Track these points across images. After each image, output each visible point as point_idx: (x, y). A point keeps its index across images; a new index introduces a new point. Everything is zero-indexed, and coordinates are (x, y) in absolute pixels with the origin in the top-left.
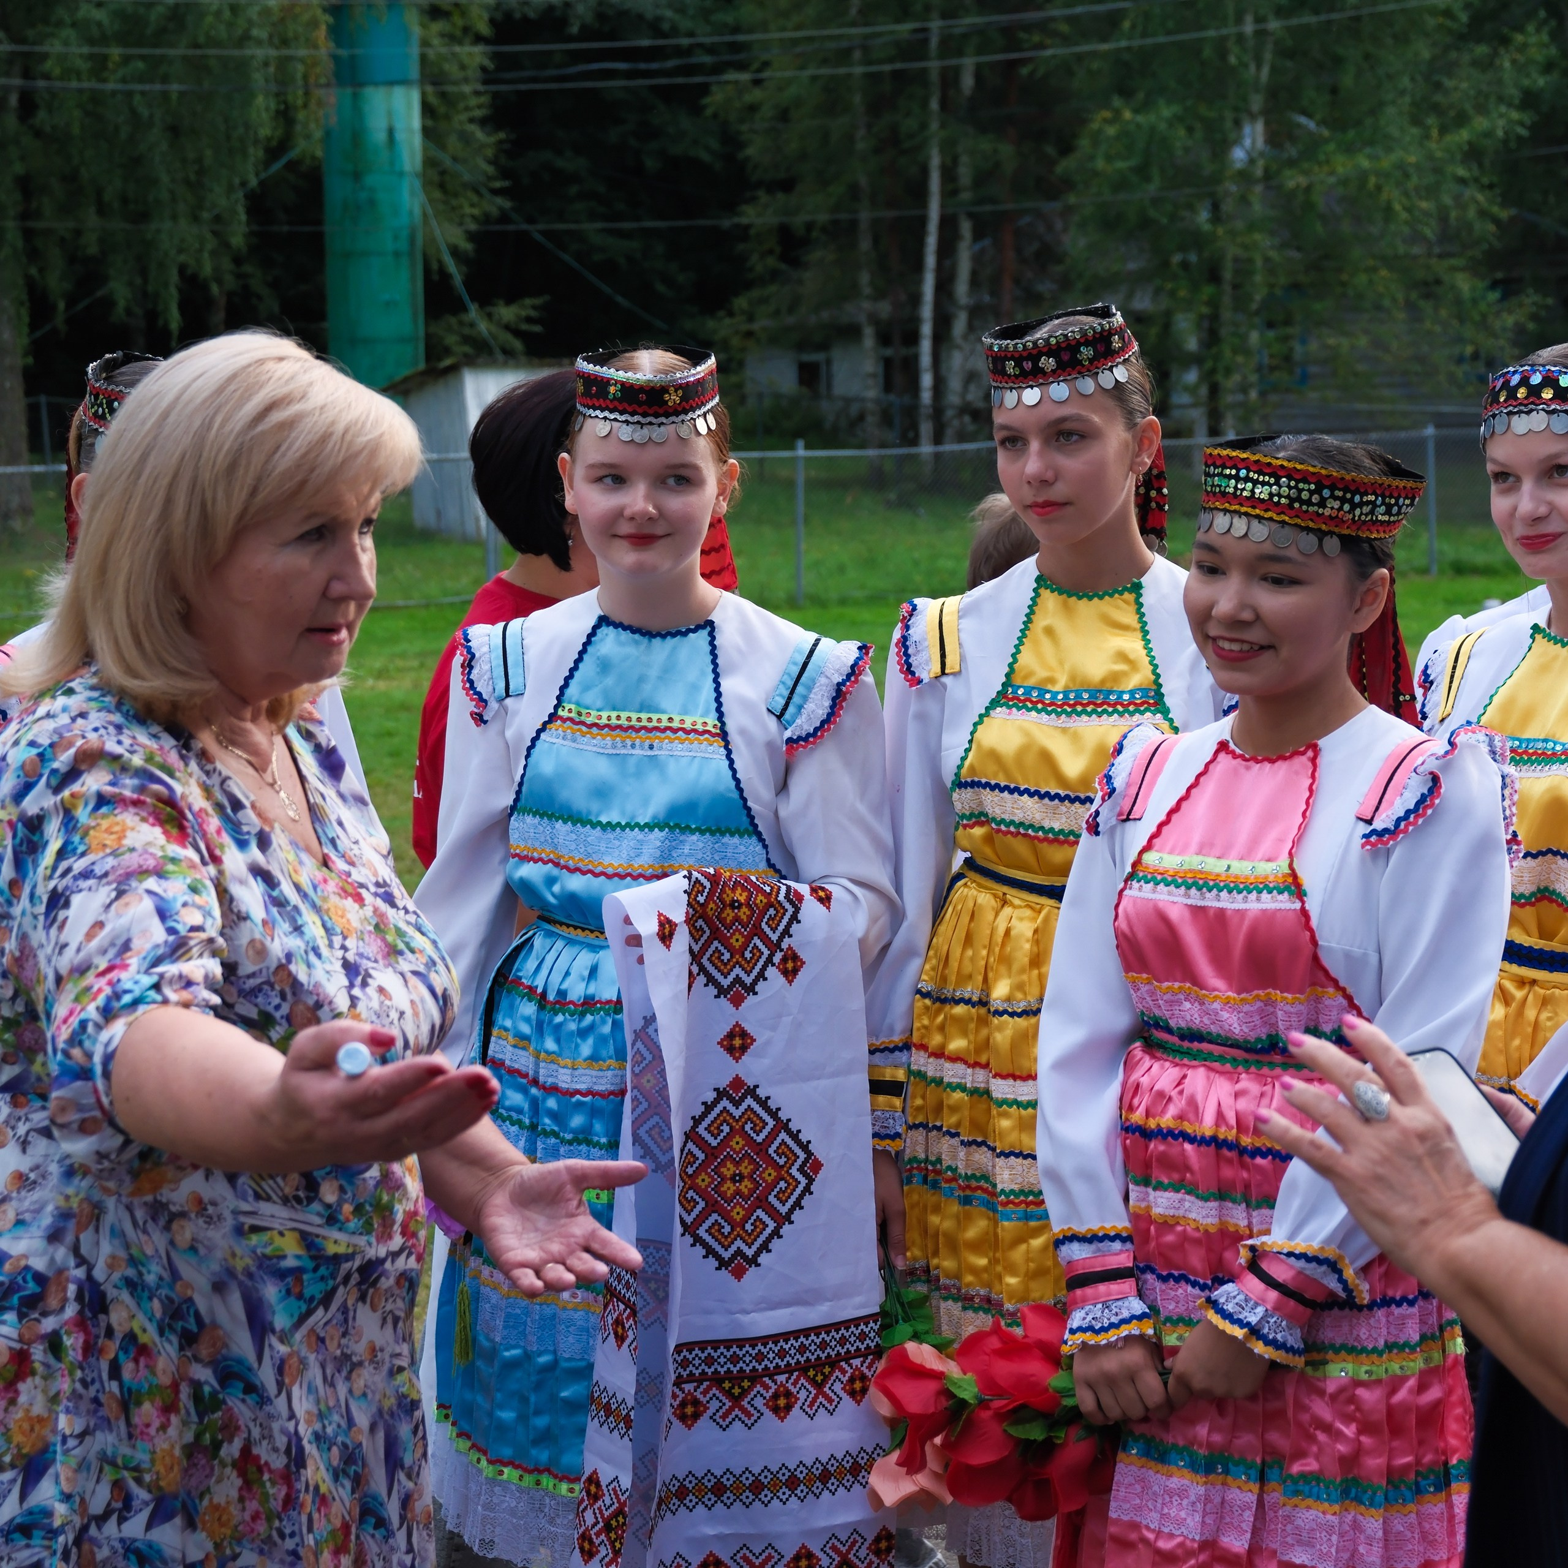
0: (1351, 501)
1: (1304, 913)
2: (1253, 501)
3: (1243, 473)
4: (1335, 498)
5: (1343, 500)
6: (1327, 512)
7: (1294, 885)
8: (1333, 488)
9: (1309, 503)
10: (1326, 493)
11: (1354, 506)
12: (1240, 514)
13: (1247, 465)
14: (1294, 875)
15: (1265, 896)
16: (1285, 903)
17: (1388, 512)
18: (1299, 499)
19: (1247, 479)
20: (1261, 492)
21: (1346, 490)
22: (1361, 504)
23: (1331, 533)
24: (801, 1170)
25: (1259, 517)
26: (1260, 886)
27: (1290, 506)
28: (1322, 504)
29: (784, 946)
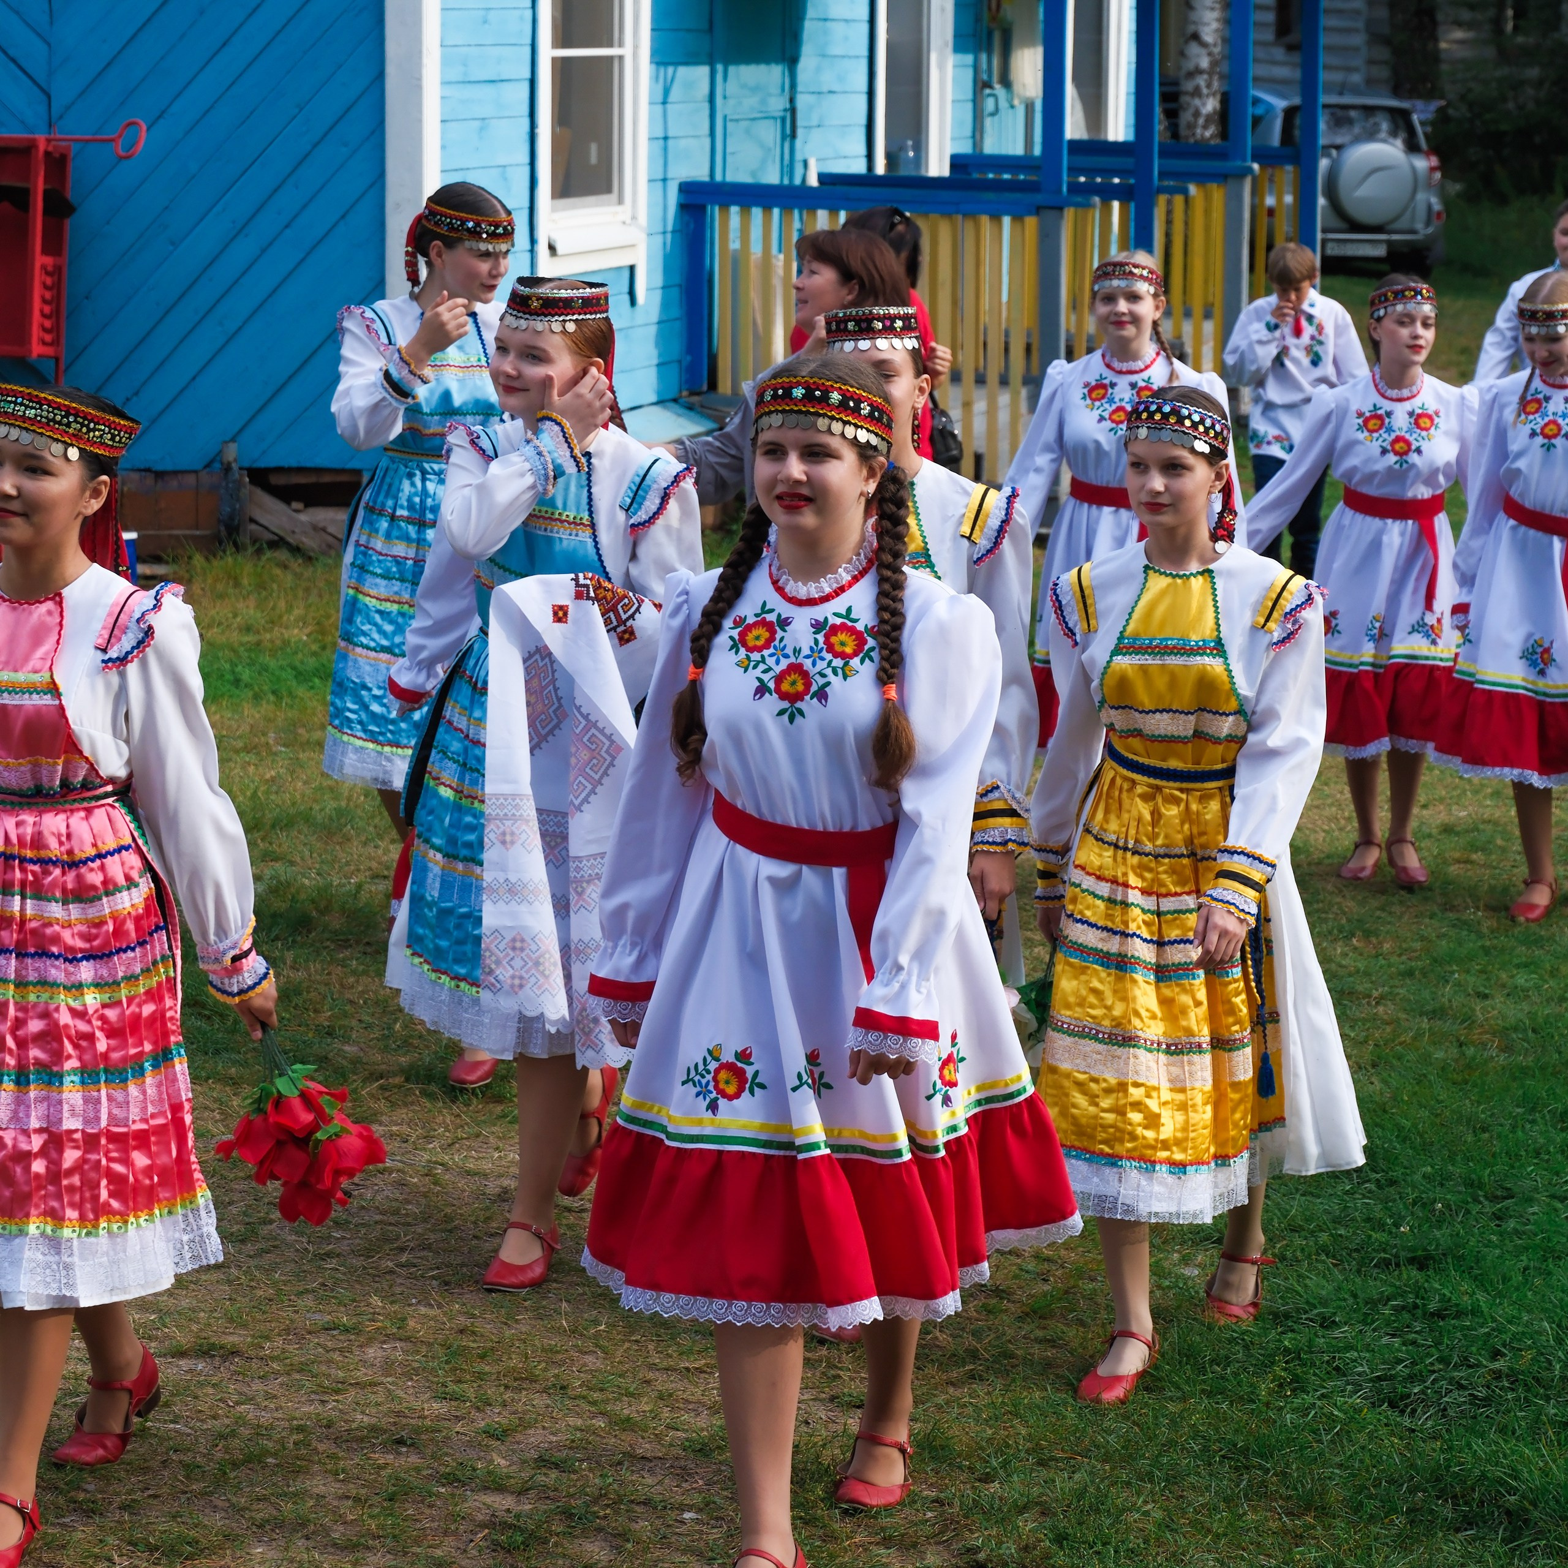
0: (87, 426)
1: (61, 708)
2: (24, 418)
3: (19, 400)
4: (76, 421)
5: (82, 425)
6: (71, 431)
7: (53, 689)
8: (76, 416)
9: (60, 423)
10: (71, 419)
11: (89, 430)
12: (14, 426)
13: (22, 395)
14: (54, 683)
15: (35, 696)
16: (47, 700)
17: (113, 439)
18: (53, 420)
19: (21, 404)
20: (31, 413)
21: (85, 418)
22: (94, 430)
23: (72, 445)
24: (607, 752)
25: (27, 429)
26: (31, 689)
27: (48, 424)
28: (68, 425)
29: (628, 624)
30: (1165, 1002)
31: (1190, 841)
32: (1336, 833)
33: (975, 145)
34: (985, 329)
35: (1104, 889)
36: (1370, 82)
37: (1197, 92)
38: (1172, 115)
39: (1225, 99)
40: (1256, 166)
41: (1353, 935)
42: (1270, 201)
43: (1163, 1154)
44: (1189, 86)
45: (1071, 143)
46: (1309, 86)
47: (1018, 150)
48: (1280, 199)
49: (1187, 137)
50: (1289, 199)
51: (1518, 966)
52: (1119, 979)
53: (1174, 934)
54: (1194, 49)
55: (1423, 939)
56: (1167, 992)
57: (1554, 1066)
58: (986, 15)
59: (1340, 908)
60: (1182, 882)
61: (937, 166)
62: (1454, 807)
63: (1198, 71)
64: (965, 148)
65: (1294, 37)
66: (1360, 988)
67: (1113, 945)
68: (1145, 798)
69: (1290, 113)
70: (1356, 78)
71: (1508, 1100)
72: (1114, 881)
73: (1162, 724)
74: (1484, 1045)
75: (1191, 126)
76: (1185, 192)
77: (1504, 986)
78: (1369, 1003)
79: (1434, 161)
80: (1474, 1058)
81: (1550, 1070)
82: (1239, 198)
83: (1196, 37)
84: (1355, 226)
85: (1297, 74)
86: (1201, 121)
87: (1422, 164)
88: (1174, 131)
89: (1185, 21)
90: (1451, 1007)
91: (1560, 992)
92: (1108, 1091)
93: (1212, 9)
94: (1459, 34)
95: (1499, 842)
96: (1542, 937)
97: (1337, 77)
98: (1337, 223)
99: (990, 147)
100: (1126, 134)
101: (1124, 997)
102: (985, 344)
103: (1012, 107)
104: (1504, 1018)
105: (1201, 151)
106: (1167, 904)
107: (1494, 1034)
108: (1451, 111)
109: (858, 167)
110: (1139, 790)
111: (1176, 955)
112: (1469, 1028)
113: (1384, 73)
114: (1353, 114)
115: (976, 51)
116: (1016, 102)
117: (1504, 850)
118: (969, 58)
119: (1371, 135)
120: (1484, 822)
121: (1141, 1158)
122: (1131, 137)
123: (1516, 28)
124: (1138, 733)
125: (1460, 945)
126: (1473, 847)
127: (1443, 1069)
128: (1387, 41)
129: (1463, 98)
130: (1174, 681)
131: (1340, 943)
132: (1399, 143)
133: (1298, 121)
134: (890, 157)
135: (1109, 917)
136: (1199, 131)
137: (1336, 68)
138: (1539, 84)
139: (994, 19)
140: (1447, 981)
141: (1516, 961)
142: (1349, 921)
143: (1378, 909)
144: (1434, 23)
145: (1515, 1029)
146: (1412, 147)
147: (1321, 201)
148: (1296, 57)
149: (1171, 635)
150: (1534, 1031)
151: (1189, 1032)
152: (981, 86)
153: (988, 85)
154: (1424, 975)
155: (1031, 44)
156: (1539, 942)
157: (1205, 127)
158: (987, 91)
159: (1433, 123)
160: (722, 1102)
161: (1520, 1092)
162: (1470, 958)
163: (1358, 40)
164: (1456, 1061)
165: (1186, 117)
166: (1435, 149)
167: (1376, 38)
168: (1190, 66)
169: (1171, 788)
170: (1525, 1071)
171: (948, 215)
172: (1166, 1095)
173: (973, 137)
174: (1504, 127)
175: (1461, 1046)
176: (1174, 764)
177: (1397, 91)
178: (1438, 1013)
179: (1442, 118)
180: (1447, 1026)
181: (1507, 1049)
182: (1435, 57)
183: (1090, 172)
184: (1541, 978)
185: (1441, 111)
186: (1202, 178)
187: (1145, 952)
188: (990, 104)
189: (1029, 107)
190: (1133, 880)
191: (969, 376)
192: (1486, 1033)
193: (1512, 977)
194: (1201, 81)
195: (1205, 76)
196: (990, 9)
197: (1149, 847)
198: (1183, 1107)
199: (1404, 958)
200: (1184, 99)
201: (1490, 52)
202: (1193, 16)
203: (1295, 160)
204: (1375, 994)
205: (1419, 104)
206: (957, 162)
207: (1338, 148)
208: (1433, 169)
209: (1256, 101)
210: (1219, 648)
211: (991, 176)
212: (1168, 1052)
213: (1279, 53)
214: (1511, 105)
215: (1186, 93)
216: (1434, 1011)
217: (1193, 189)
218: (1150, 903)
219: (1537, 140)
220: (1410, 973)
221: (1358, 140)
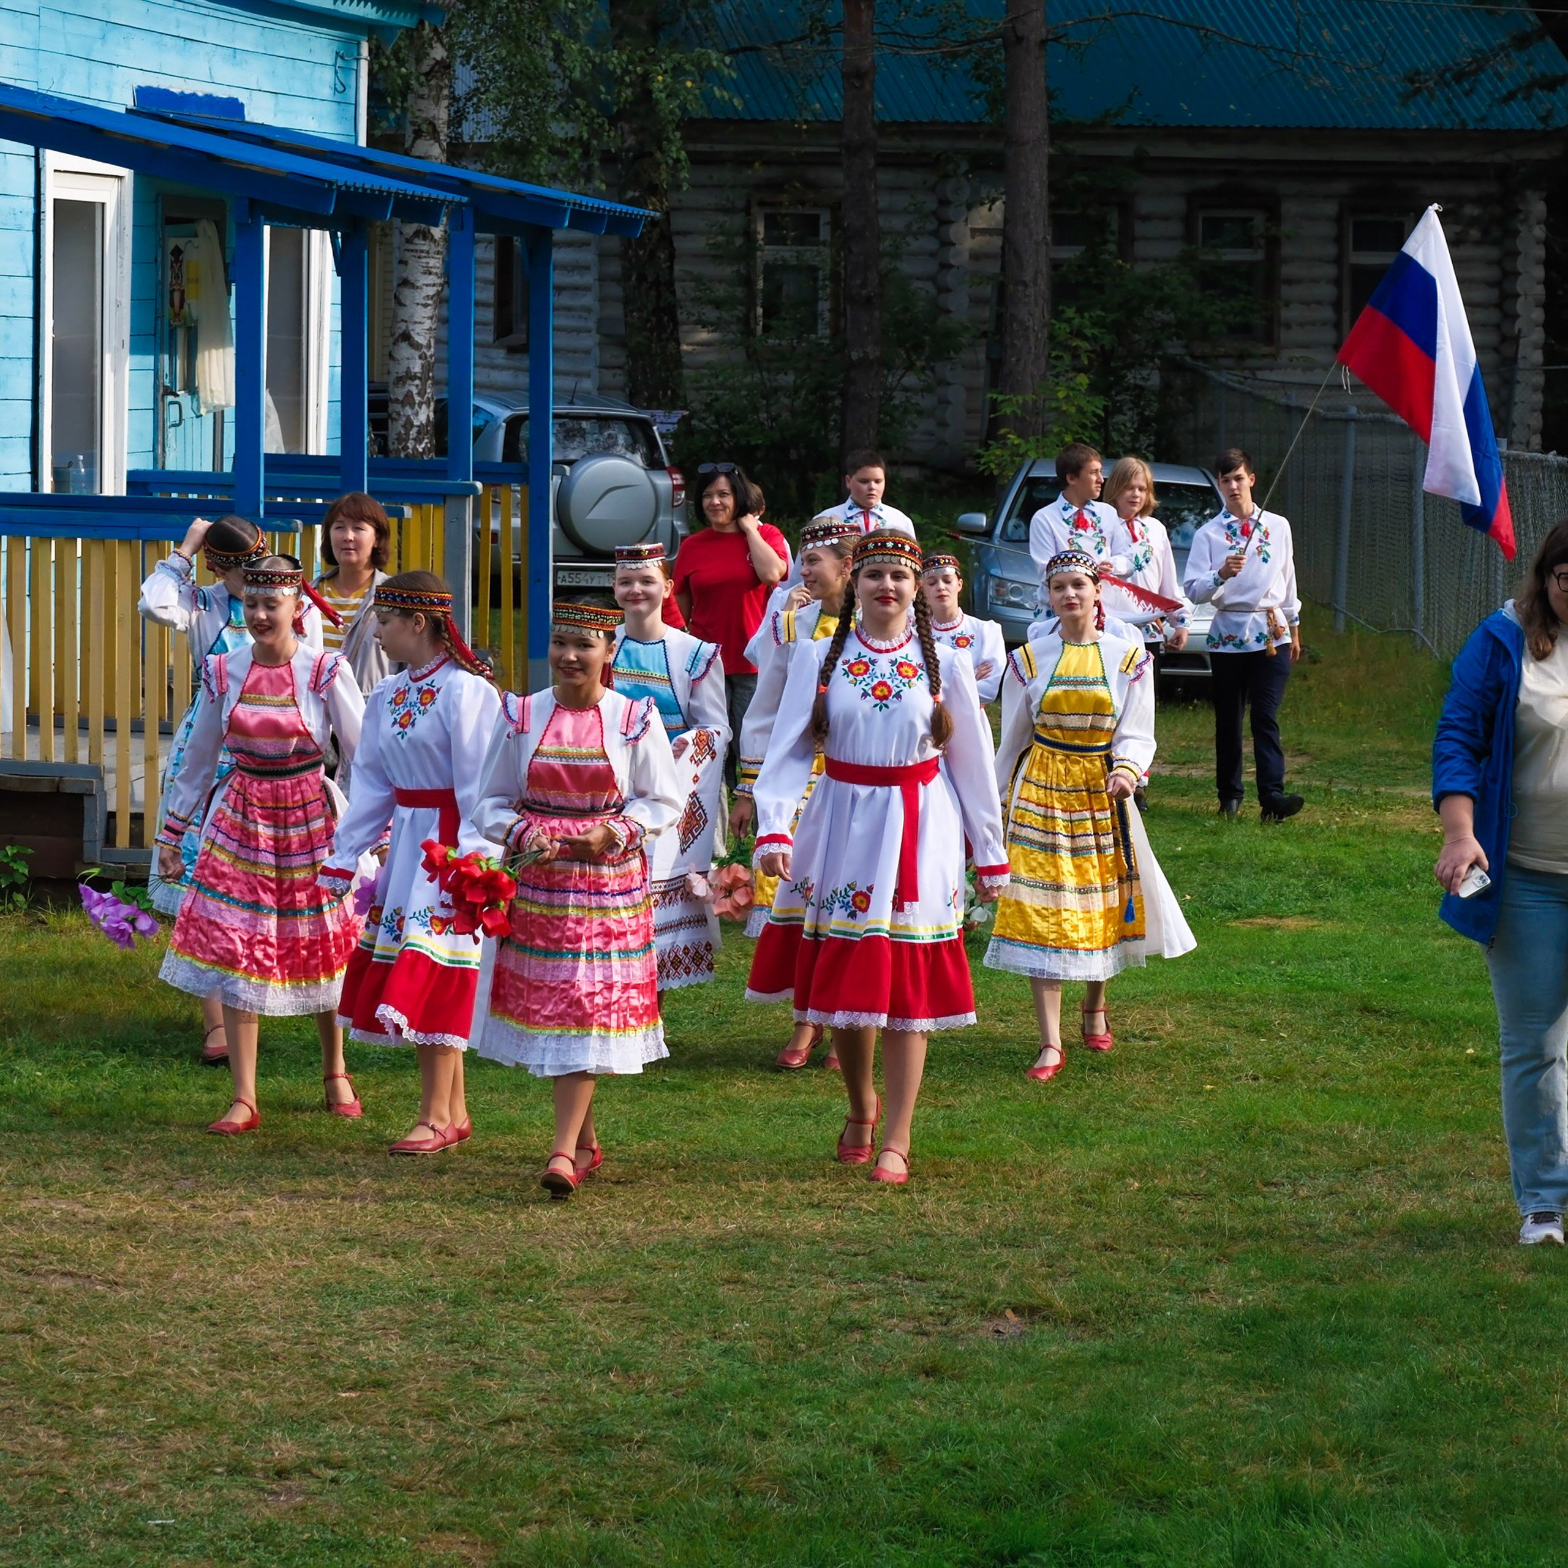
30: (1077, 867)
31: (1086, 782)
32: (587, 1251)
33: (155, 459)
34: (170, 672)
35: (1042, 810)
36: (603, 389)
37: (408, 400)
38: (379, 426)
39: (441, 409)
40: (479, 485)
41: (610, 1369)
42: (494, 525)
43: (1081, 945)
44: (399, 393)
45: (268, 456)
46: (538, 393)
47: (206, 466)
48: (505, 523)
49: (398, 451)
50: (516, 522)
51: (799, 1402)
52: (1053, 856)
53: (1080, 832)
54: (404, 351)
55: (690, 1372)
56: (1078, 862)
57: (844, 1518)
58: (168, 311)
59: (594, 1338)
60: (1082, 804)
61: (113, 485)
62: (721, 1219)
63: (410, 376)
64: (145, 463)
65: (517, 338)
66: (620, 1431)
67: (1049, 839)
68: (1061, 761)
69: (514, 424)
70: (587, 384)
71: (793, 1558)
72: (1046, 806)
73: (1073, 722)
74: (763, 1493)
75: (402, 439)
76: (400, 514)
77: (784, 1425)
78: (629, 1448)
79: (678, 479)
80: (752, 1510)
81: (840, 1521)
82: (461, 520)
83: (406, 337)
84: (591, 553)
85: (524, 380)
86: (413, 433)
87: (663, 482)
88: (382, 445)
89: (395, 319)
90: (724, 1452)
91: (848, 1430)
92: (1053, 914)
93: (426, 306)
94: (704, 335)
95: (774, 1258)
96: (825, 1368)
97: (568, 383)
98: (569, 550)
99: (173, 463)
100: (328, 448)
101: (1056, 866)
102: (170, 688)
103: (199, 416)
104: (785, 1462)
105: (414, 467)
106: (1075, 816)
107: (774, 1481)
108: (694, 422)
109: (22, 485)
110: (1059, 758)
111: (1081, 842)
112: (746, 1474)
113: (620, 379)
114: (585, 424)
115: (157, 352)
116: (203, 411)
117: (779, 1267)
118: (149, 360)
119: (607, 450)
120: (756, 1235)
121: (1072, 948)
122: (337, 452)
123: (766, 329)
124: (1060, 727)
125: (733, 1378)
126: (745, 1264)
127: (718, 1522)
128: (622, 343)
129: (708, 406)
130: (1081, 699)
131: (595, 1379)
132: (638, 457)
133: (524, 433)
134: (56, 473)
135: (1045, 825)
136: (410, 444)
137: (567, 374)
138: (796, 390)
139: (177, 315)
140: (720, 1421)
141: (797, 1396)
142: (604, 1353)
143: (637, 1338)
144: (676, 324)
145: (798, 1475)
146: (653, 463)
147: (552, 526)
148: (525, 361)
149: (1080, 675)
150: (819, 1476)
151: (1090, 882)
152: (163, 392)
153: (170, 391)
154: (693, 1414)
155: (222, 344)
156: (821, 1373)
157: (418, 440)
158: (170, 398)
159: (675, 436)
160: (859, 913)
161: (806, 1548)
162: (745, 1392)
163: (590, 341)
164: (732, 1513)
165: (396, 428)
166: (677, 466)
167: (609, 339)
168: (401, 370)
169: (1075, 756)
170: (811, 1523)
171: (126, 540)
172: (1081, 916)
173: (154, 450)
174: (757, 440)
175: (737, 1494)
176: (1078, 742)
177: (633, 400)
178: (710, 1458)
179: (685, 429)
180: (719, 1473)
181: (789, 1497)
182: (676, 361)
183: (289, 491)
184: (827, 1415)
185: (684, 420)
186: (418, 498)
187: (1064, 842)
188: (173, 413)
189: (218, 417)
190: (1057, 805)
191: (152, 726)
192: (766, 1480)
193: (793, 1414)
194: (413, 387)
195: (417, 382)
196: (172, 304)
197: (1064, 787)
198: (1090, 920)
199: (669, 1394)
200: (394, 407)
201: (738, 356)
202: (403, 313)
203: (523, 477)
204: (637, 1437)
205: (660, 414)
206: (135, 480)
207: (570, 463)
208: (676, 488)
209: (477, 409)
210: (1105, 681)
211: (174, 495)
212: (1080, 892)
213: (499, 356)
214: (763, 416)
215: (397, 401)
216: (705, 1456)
217: (408, 511)
218: (1066, 816)
219: (793, 455)
220: (677, 1413)
221: (591, 454)
